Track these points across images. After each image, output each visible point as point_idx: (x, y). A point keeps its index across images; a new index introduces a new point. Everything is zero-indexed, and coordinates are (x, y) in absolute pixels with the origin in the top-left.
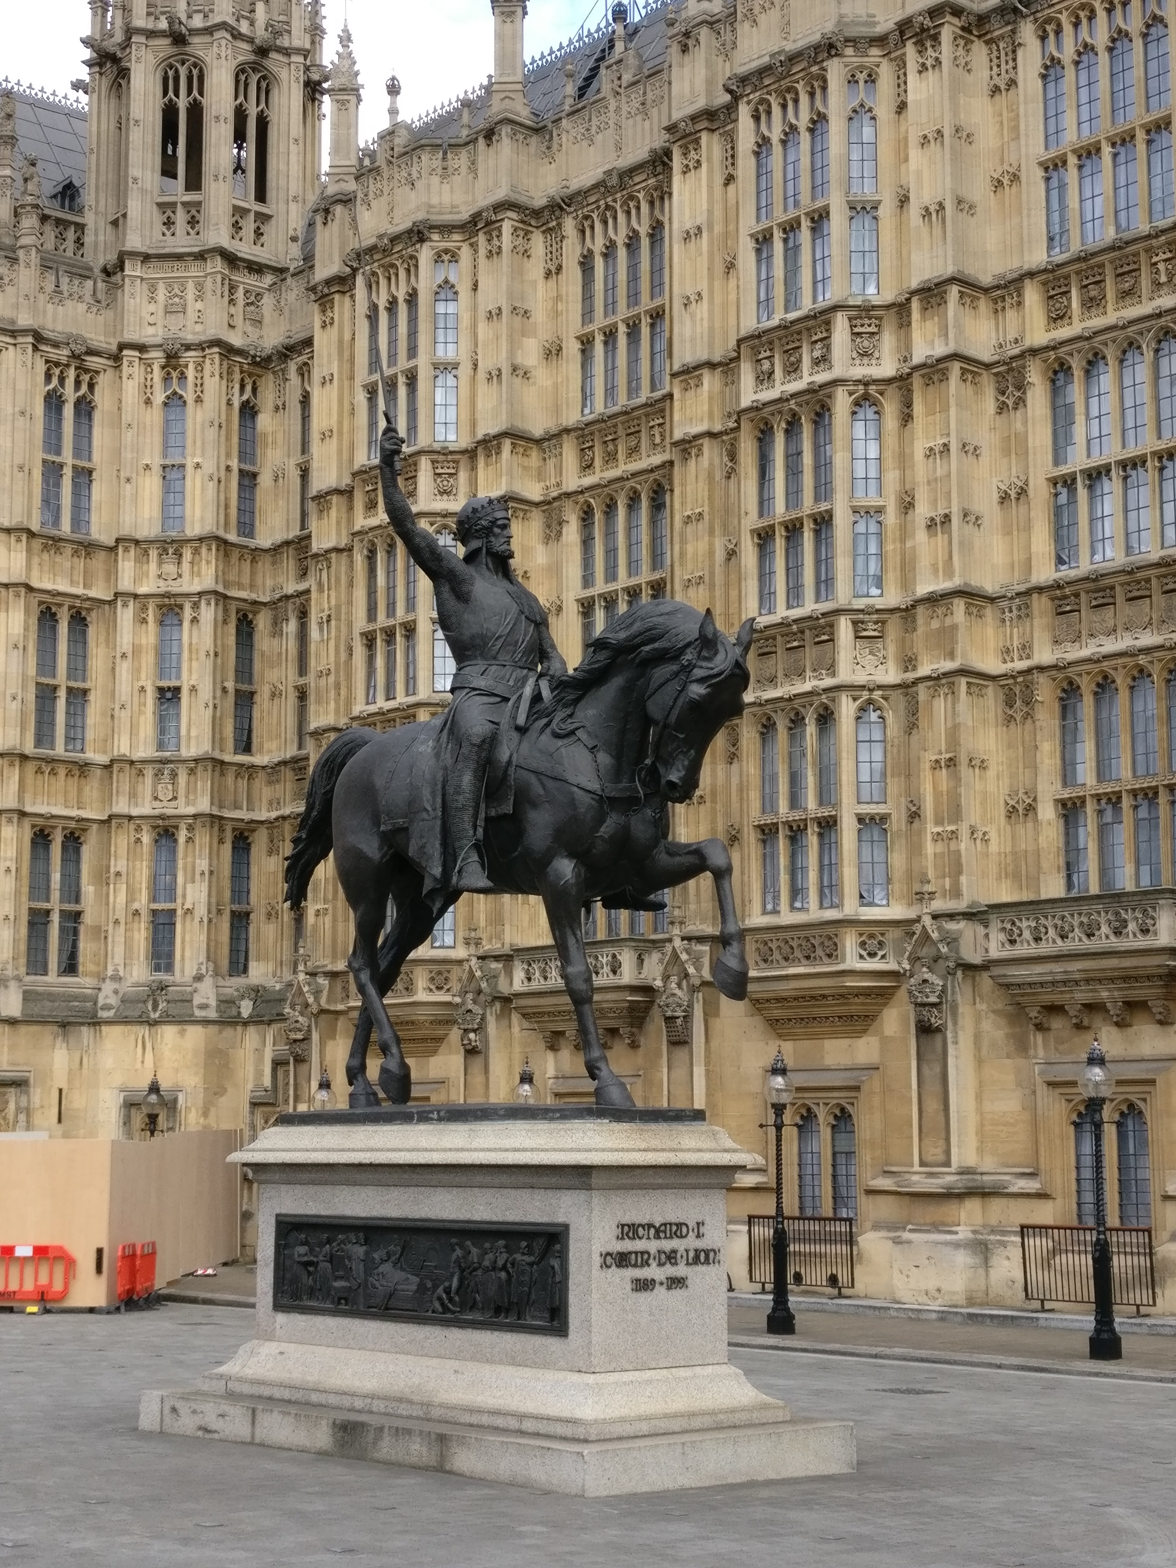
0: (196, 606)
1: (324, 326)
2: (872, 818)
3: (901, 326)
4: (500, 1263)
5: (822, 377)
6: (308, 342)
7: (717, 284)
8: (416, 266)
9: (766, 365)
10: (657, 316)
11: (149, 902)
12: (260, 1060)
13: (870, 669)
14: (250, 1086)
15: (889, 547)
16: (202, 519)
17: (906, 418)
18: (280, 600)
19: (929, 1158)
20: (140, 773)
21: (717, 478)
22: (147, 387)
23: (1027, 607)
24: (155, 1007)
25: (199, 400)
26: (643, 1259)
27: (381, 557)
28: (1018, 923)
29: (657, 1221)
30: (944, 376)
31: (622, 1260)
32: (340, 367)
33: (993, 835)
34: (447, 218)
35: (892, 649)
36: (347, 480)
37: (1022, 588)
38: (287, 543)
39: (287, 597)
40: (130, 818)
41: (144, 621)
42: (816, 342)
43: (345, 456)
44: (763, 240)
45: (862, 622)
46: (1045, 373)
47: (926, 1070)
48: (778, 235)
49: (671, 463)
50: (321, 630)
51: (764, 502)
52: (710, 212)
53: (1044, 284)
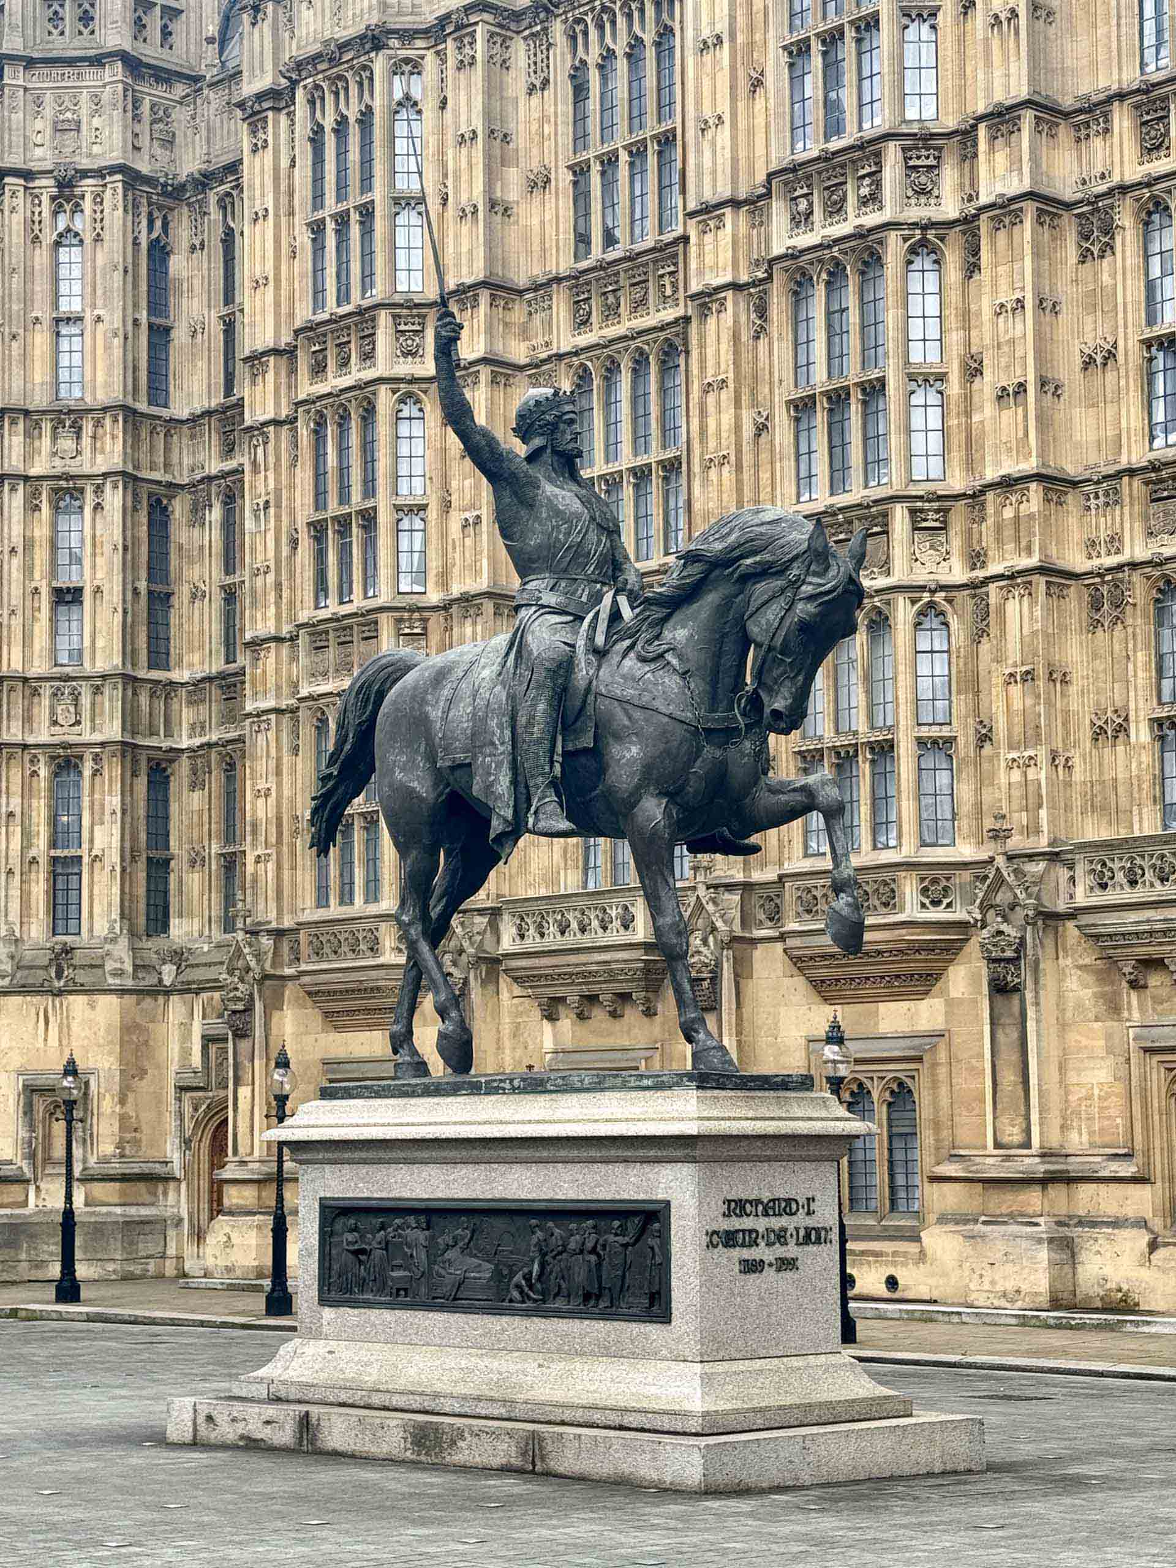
0: (99, 490)
1: (255, 150)
2: (935, 742)
3: (964, 158)
4: (589, 1245)
5: (872, 219)
6: (233, 168)
7: (741, 105)
8: (371, 79)
9: (803, 205)
10: (667, 140)
11: (50, 848)
12: (186, 1037)
13: (930, 566)
14: (174, 1067)
15: (953, 422)
16: (107, 385)
17: (972, 268)
18: (202, 481)
19: (1006, 1140)
20: (35, 692)
21: (744, 338)
22: (32, 224)
23: (1116, 492)
24: (59, 976)
25: (98, 239)
26: (751, 1238)
27: (331, 430)
28: (1109, 864)
29: (766, 1196)
30: (1017, 217)
31: (730, 1239)
32: (276, 200)
33: (1077, 761)
34: (406, 22)
35: (956, 543)
36: (286, 338)
37: (1111, 470)
38: (208, 413)
39: (210, 479)
40: (25, 747)
41: (37, 508)
42: (863, 177)
43: (284, 309)
44: (798, 51)
45: (921, 511)
46: (1137, 215)
47: (1000, 1036)
48: (816, 47)
49: (687, 319)
50: (257, 518)
51: (801, 367)
52: (732, 18)
53: (1137, 107)
